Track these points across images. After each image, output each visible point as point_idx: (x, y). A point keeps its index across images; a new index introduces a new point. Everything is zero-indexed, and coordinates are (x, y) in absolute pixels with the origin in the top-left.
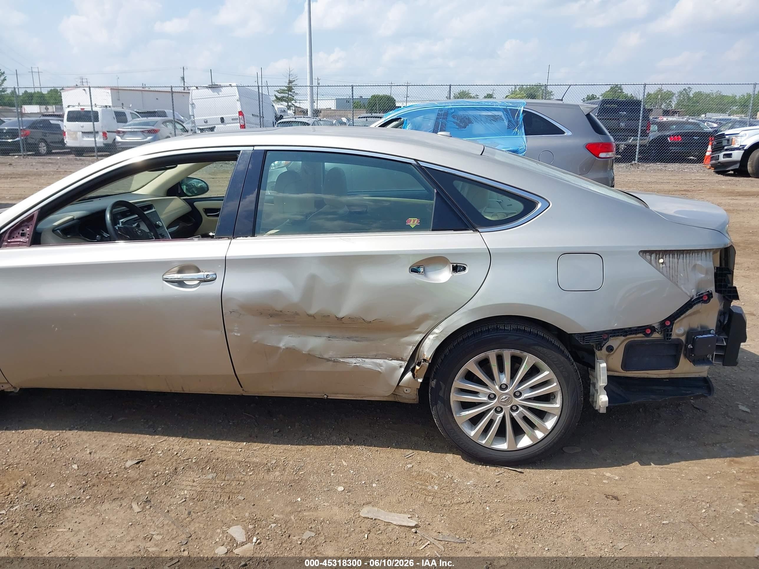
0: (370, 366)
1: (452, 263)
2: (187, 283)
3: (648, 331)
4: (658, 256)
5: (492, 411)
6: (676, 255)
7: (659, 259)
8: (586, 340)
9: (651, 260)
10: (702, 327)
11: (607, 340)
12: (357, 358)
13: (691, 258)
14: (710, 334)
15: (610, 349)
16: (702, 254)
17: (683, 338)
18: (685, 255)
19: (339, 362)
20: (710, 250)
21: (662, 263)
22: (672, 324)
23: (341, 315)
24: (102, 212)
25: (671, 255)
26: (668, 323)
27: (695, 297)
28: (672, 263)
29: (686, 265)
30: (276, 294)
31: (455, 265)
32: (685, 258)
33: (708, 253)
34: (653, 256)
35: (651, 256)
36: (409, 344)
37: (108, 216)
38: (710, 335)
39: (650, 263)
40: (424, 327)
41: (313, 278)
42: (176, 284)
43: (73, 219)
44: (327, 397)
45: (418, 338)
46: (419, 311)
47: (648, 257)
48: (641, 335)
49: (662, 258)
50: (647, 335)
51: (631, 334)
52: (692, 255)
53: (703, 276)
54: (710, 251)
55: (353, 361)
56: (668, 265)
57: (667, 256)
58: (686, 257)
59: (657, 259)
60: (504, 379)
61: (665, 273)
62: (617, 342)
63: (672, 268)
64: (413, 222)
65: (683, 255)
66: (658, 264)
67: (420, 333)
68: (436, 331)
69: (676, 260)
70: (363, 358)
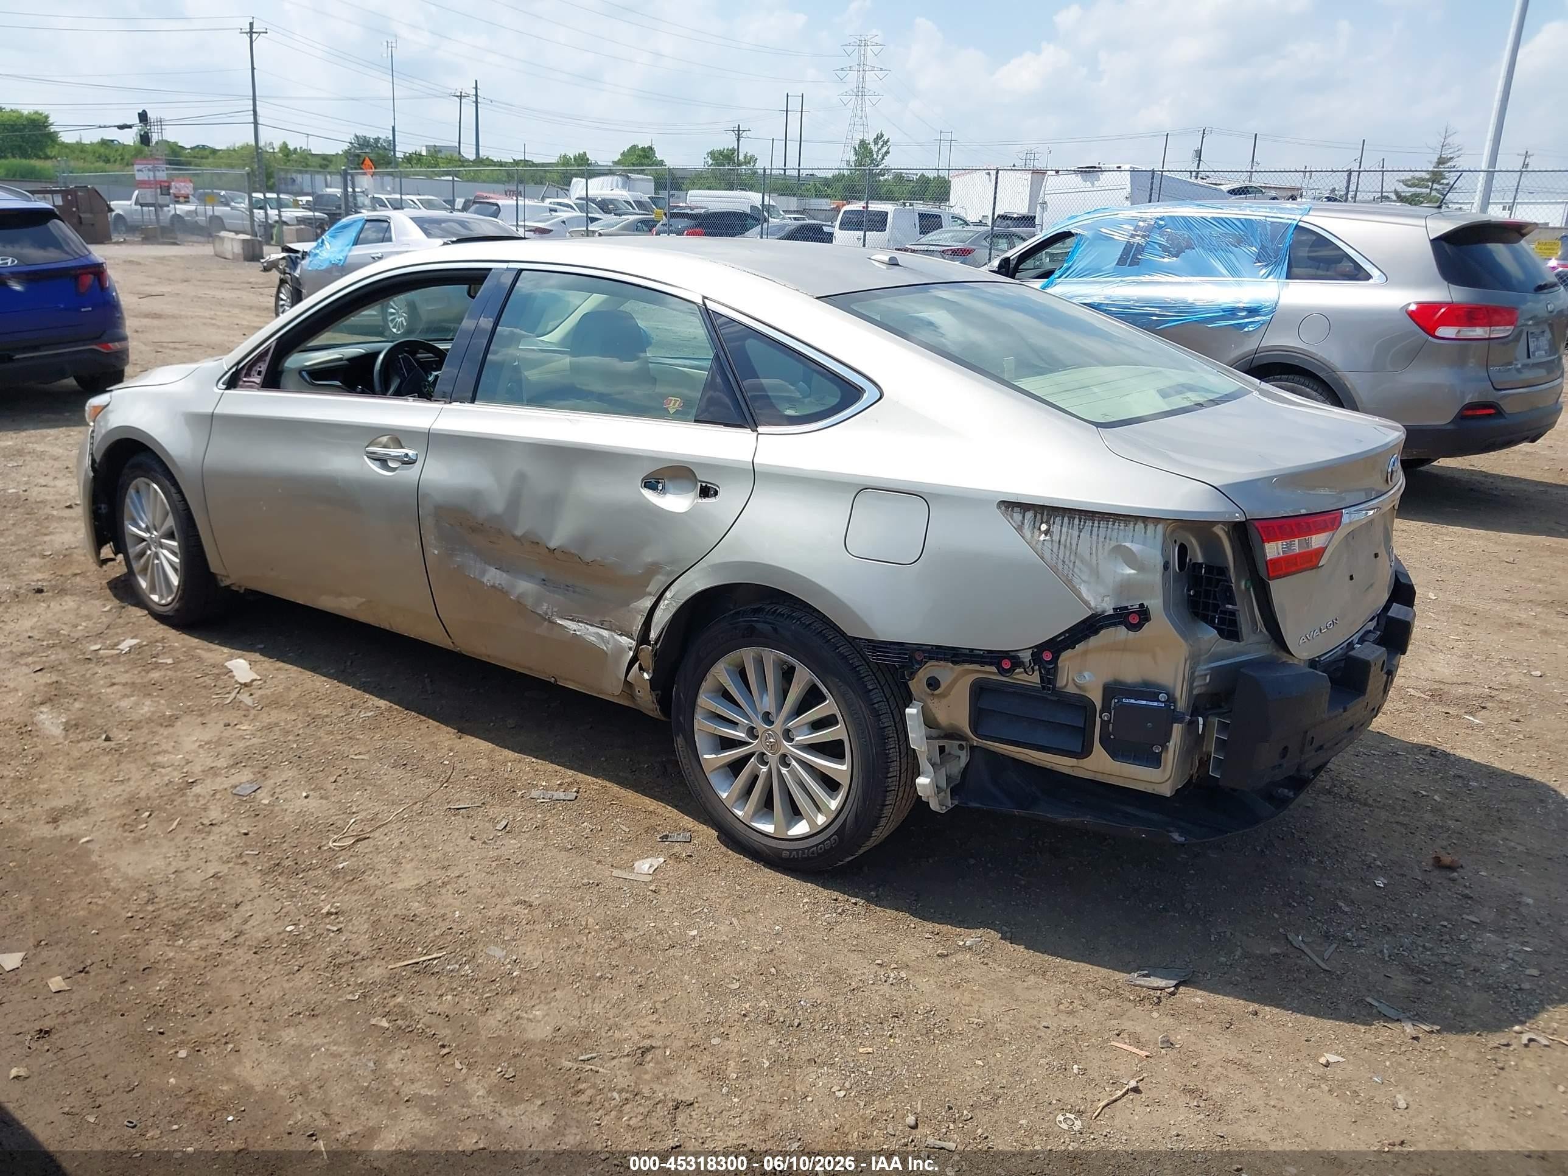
0: (593, 639)
1: (700, 481)
2: (391, 464)
3: (1006, 664)
4: (1039, 516)
5: (752, 759)
6: (1076, 521)
7: (1042, 523)
8: (878, 655)
9: (1023, 524)
10: (1146, 684)
11: (922, 663)
12: (578, 621)
13: (1109, 530)
14: (1158, 701)
15: (933, 683)
16: (1137, 527)
17: (1096, 697)
18: (1096, 522)
19: (556, 623)
20: (1157, 520)
21: (1046, 533)
22: (1055, 659)
23: (552, 545)
24: (378, 353)
25: (1066, 520)
26: (1047, 656)
27: (1111, 612)
28: (1067, 536)
29: (1098, 543)
30: (476, 496)
31: (704, 484)
32: (1095, 529)
33: (1151, 527)
34: (1029, 515)
35: (1024, 517)
36: (639, 612)
37: (381, 357)
38: (1156, 704)
39: (1019, 529)
40: (654, 587)
41: (521, 477)
42: (378, 462)
43: (340, 359)
44: (556, 681)
45: (648, 603)
46: (649, 556)
47: (1018, 517)
48: (994, 669)
49: (1047, 523)
50: (1002, 671)
51: (972, 662)
52: (1114, 524)
53: (1133, 571)
54: (1158, 523)
55: (571, 625)
56: (1056, 538)
57: (1058, 520)
58: (1099, 527)
59: (1037, 525)
60: (768, 703)
61: (1047, 555)
62: (945, 672)
63: (1065, 546)
64: (674, 404)
65: (1063, 519)
66: (1037, 532)
67: (650, 594)
68: (668, 594)
69: (1076, 533)
70: (588, 624)
